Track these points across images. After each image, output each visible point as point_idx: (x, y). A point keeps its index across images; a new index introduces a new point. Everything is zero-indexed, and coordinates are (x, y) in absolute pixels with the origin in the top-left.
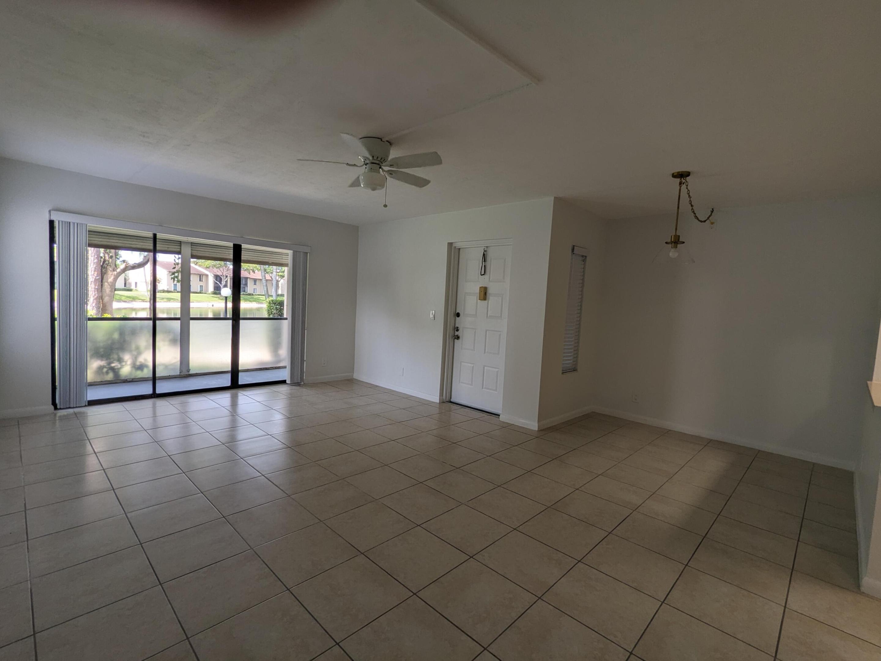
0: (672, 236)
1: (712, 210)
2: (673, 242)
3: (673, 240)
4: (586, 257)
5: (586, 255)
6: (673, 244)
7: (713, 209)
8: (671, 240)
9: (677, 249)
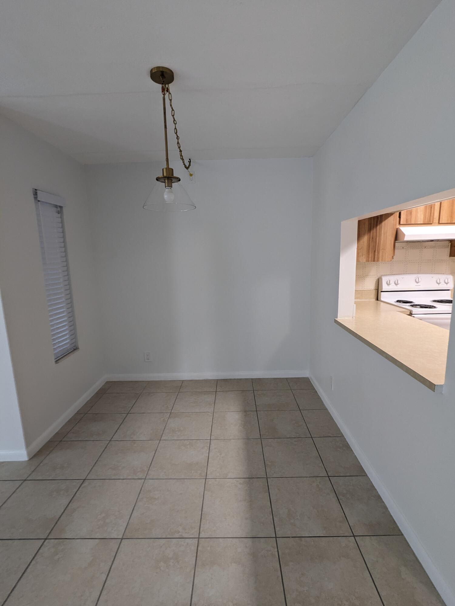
0: (163, 170)
1: (189, 161)
2: (165, 177)
3: (165, 175)
4: (61, 207)
5: (60, 205)
6: (166, 180)
7: (190, 159)
8: (163, 175)
9: (172, 188)
